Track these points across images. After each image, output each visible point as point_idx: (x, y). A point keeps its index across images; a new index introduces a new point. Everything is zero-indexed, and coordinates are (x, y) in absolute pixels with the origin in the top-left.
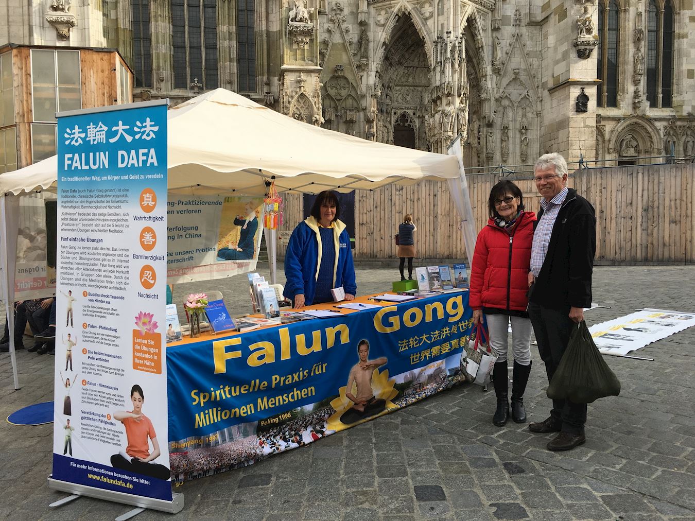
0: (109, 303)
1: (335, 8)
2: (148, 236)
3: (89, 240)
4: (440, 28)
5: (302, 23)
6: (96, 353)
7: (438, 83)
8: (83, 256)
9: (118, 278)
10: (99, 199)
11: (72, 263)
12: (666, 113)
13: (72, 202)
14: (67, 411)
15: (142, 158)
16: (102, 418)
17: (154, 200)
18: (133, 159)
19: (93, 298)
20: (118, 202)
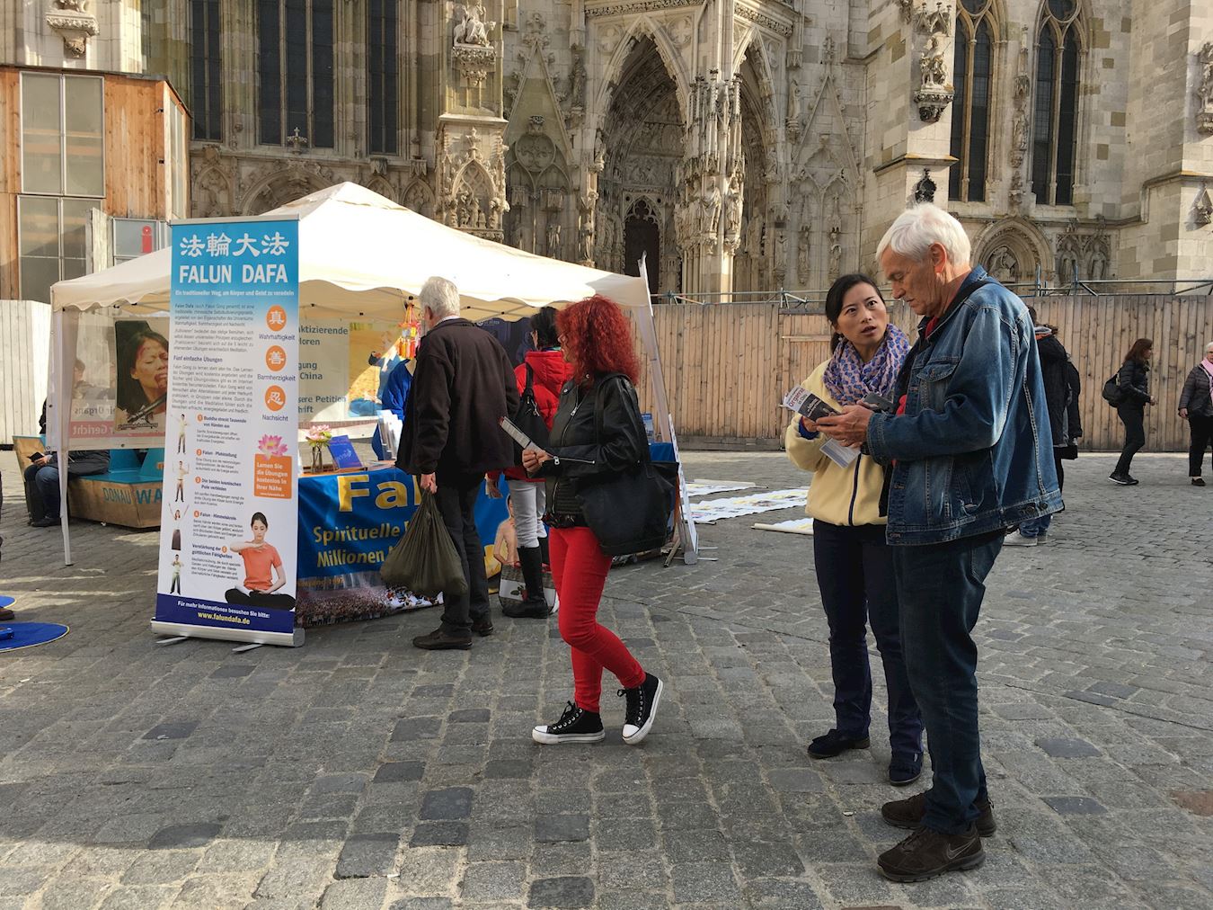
0: (228, 426)
1: (531, 21)
2: (276, 357)
3: (207, 359)
4: (701, 64)
5: (476, 46)
6: (211, 482)
7: (696, 154)
8: (199, 377)
9: (239, 399)
10: (220, 316)
11: (186, 385)
12: (1063, 213)
13: (187, 318)
14: (176, 545)
15: (269, 274)
16: (216, 552)
17: (283, 317)
18: (260, 274)
19: (210, 422)
20: (241, 319)
